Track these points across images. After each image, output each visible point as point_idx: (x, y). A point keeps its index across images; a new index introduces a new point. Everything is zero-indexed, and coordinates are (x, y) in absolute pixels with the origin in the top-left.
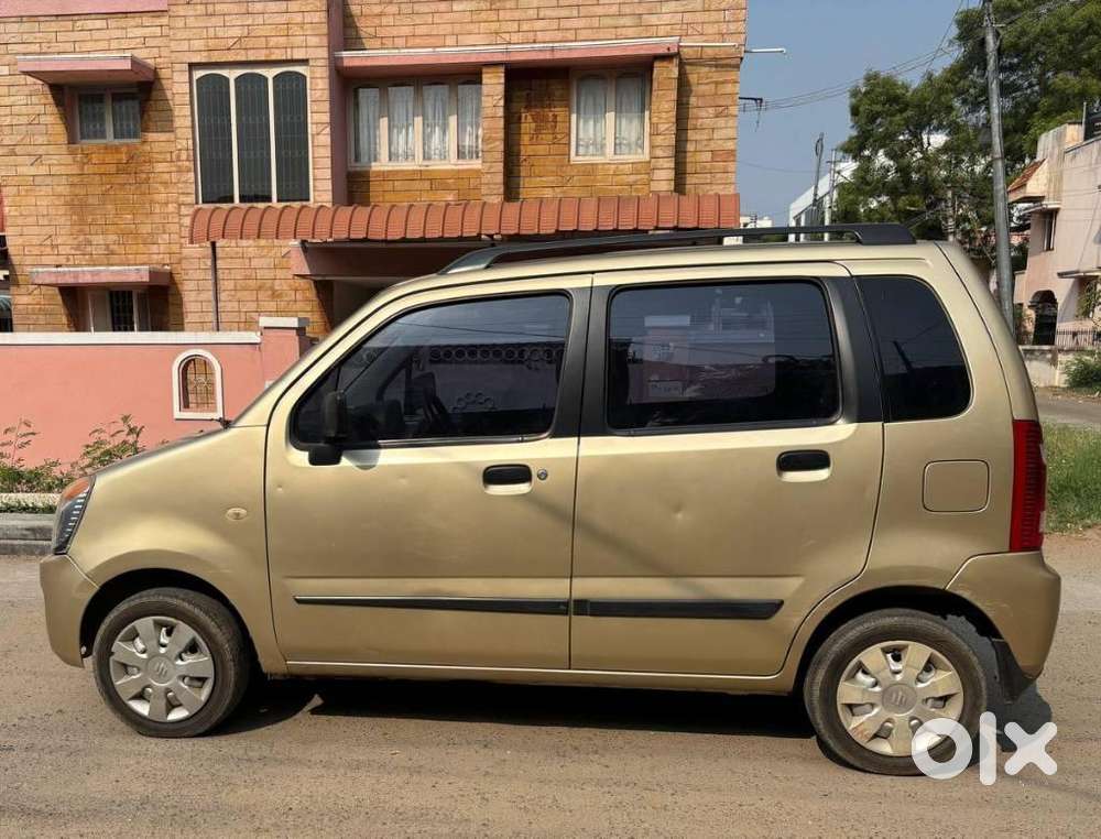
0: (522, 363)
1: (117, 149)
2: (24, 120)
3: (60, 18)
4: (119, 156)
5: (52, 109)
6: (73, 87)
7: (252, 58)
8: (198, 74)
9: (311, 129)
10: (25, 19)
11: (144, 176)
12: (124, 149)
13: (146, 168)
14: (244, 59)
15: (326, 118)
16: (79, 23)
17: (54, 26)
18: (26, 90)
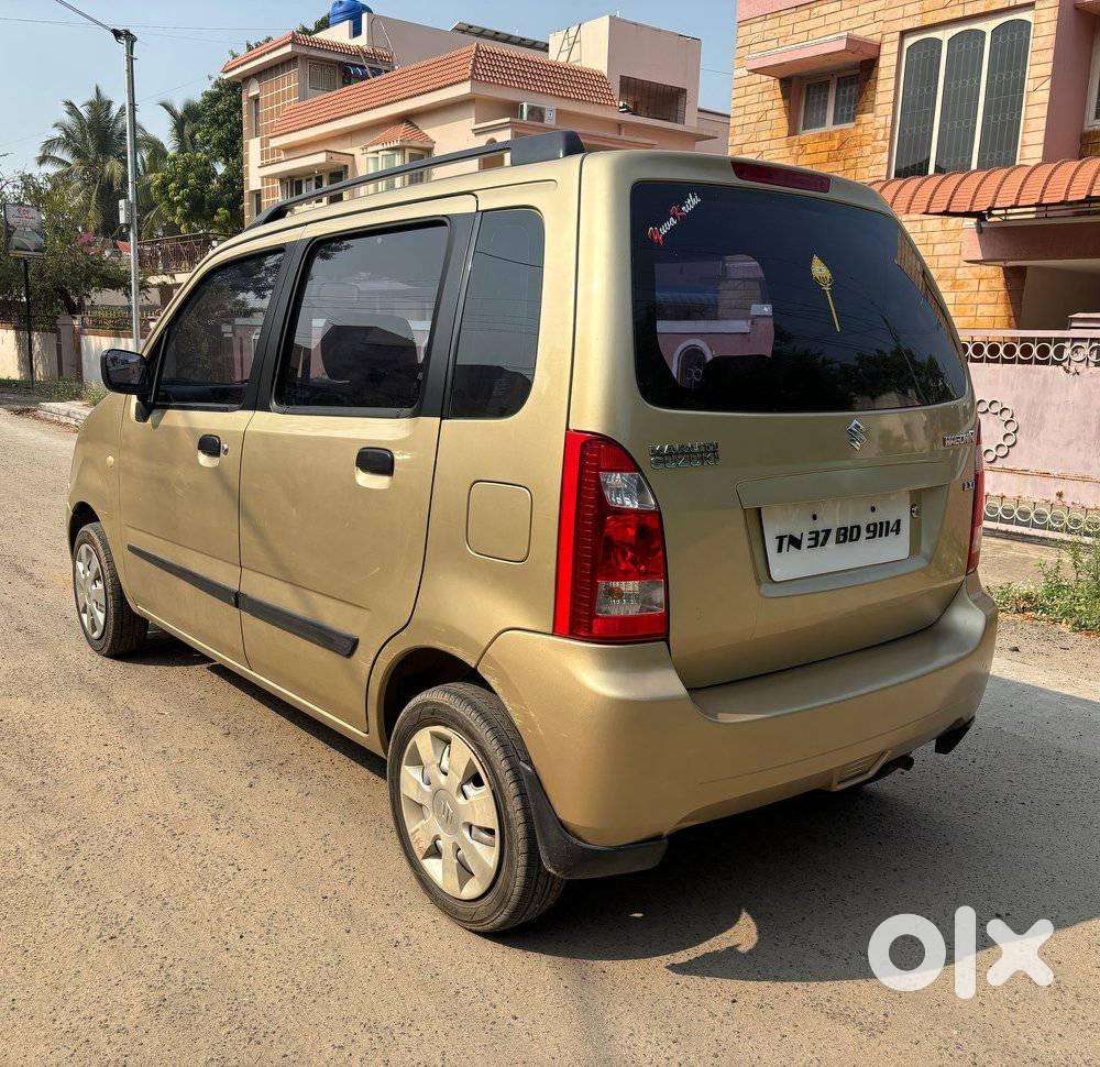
0: (1059, 364)
1: (831, 137)
2: (754, 118)
3: (799, 9)
4: (830, 143)
5: (780, 103)
6: (800, 77)
7: (968, 13)
8: (909, 41)
9: (1029, 85)
10: (768, 17)
11: (852, 161)
12: (837, 136)
13: (855, 153)
14: (960, 15)
15: (1048, 69)
16: (816, 10)
17: (793, 18)
18: (759, 88)
